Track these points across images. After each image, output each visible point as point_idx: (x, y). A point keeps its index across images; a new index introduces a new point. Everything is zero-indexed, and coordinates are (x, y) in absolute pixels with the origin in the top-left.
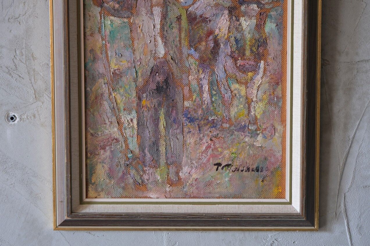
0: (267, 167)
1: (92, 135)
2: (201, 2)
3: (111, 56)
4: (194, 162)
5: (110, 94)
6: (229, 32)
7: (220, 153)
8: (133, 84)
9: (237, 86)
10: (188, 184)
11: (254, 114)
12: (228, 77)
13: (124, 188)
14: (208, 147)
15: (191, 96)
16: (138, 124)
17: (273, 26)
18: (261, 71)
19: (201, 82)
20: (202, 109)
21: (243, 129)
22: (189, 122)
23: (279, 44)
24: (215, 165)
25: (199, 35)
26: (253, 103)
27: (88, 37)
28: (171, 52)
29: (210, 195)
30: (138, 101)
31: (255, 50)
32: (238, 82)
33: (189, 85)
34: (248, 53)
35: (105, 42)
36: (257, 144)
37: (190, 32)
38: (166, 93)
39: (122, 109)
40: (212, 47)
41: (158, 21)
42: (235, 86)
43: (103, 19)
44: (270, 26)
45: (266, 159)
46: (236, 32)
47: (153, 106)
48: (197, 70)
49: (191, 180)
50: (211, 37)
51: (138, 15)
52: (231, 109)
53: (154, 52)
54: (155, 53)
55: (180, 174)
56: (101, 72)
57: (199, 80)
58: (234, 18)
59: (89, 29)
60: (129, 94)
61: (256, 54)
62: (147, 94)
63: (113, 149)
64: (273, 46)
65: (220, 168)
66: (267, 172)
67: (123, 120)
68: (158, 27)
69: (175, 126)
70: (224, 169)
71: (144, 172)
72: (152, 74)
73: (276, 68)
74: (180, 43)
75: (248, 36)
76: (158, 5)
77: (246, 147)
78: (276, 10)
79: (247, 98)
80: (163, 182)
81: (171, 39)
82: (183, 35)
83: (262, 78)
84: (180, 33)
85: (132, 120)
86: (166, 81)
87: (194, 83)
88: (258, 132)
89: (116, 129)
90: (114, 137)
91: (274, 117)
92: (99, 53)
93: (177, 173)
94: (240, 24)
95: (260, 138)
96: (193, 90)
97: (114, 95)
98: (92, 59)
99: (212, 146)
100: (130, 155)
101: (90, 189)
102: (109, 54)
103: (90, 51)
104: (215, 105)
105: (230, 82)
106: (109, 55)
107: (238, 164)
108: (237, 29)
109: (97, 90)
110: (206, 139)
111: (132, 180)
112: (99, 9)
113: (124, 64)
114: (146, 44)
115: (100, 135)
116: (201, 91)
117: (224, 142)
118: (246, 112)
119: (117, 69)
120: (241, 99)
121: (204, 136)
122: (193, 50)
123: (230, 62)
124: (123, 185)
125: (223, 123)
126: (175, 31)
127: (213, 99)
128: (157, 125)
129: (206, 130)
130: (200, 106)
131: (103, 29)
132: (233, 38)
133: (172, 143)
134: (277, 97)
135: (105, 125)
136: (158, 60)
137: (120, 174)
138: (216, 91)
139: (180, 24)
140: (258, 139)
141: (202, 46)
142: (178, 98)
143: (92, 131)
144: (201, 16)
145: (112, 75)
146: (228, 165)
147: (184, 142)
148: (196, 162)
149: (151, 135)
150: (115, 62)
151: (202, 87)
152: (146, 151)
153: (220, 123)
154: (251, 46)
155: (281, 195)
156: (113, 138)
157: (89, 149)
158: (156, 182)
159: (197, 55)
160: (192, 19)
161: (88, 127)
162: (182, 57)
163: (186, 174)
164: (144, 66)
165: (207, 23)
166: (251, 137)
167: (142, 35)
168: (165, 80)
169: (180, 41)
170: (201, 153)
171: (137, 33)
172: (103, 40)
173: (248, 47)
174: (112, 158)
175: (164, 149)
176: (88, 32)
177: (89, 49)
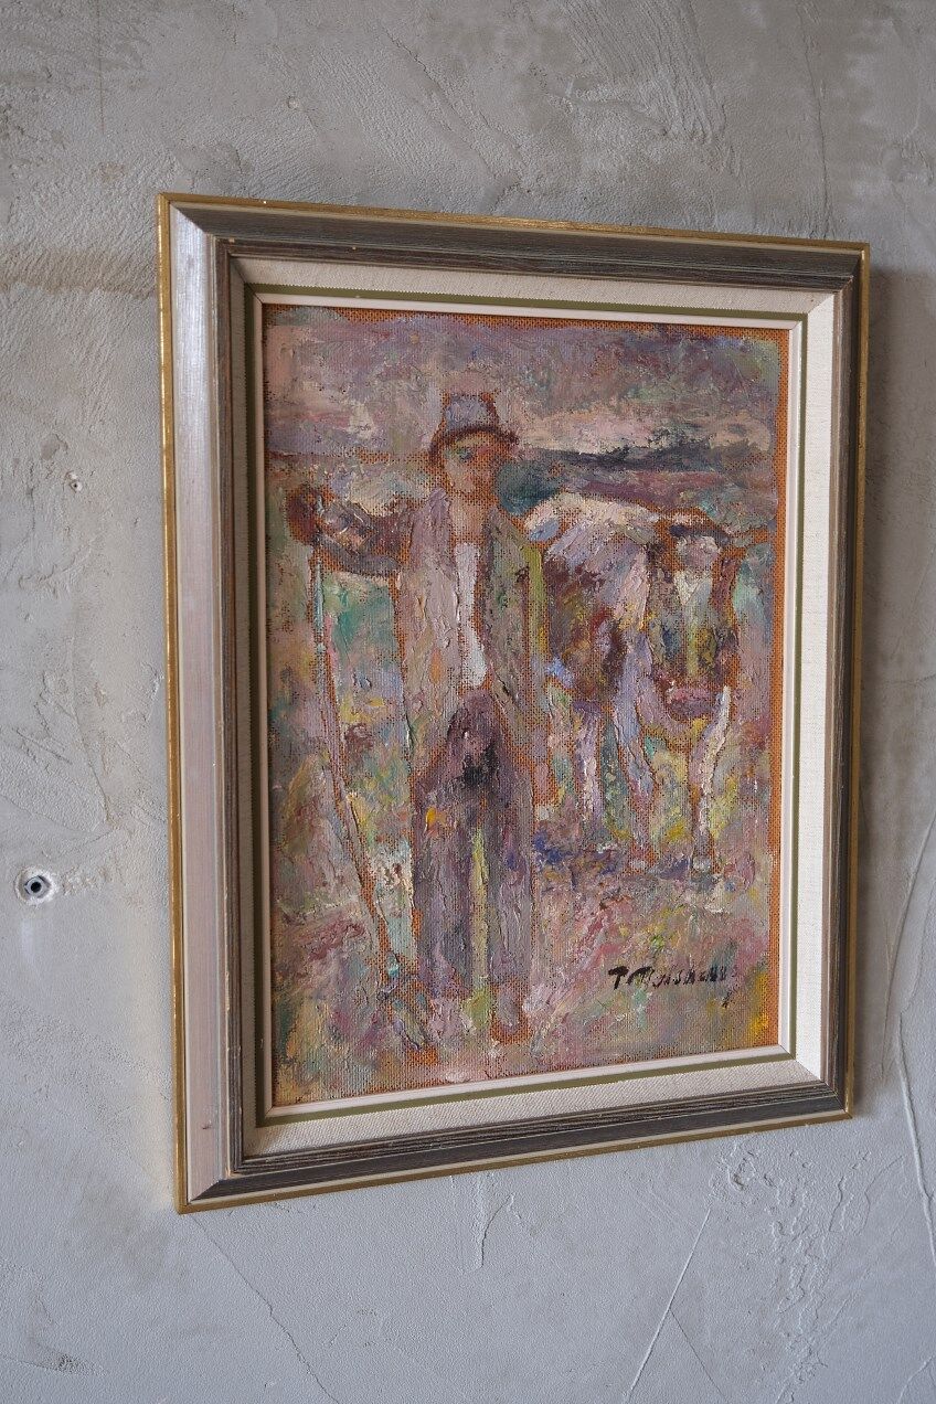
0: (736, 967)
1: (288, 919)
2: (580, 530)
3: (340, 688)
4: (560, 970)
5: (339, 797)
6: (648, 611)
7: (623, 939)
8: (402, 763)
9: (666, 756)
10: (544, 1032)
11: (707, 829)
12: (644, 732)
13: (376, 1065)
14: (596, 926)
15: (553, 792)
16: (415, 879)
17: (753, 593)
18: (724, 712)
19: (578, 751)
20: (582, 824)
21: (678, 870)
22: (549, 862)
23: (765, 641)
24: (611, 972)
25: (573, 621)
26: (703, 802)
27: (276, 635)
28: (503, 671)
29: (599, 1057)
30: (416, 813)
31: (709, 660)
32: (669, 746)
33: (548, 759)
34: (692, 667)
35: (323, 647)
36: (714, 909)
37: (549, 614)
38: (488, 784)
39: (371, 837)
40: (607, 652)
41: (468, 578)
42: (661, 757)
43: (318, 579)
44: (744, 595)
45: (733, 945)
46: (664, 612)
47: (455, 826)
48: (567, 719)
49: (552, 1021)
50: (604, 627)
51: (415, 565)
52: (652, 820)
53: (457, 672)
54: (461, 676)
55: (525, 1007)
56: (312, 735)
57: (573, 746)
58: (660, 574)
59: (278, 611)
60: (390, 794)
61: (711, 669)
62: (440, 793)
63: (345, 956)
64: (750, 647)
65: (624, 980)
66: (734, 979)
67: (373, 870)
68: (470, 600)
69: (512, 877)
70: (635, 981)
71: (429, 1009)
72: (454, 736)
73: (758, 704)
74: (526, 647)
75: (694, 623)
76: (468, 538)
77: (686, 919)
78: (760, 553)
79: (689, 788)
80: (481, 1035)
81: (503, 634)
82: (533, 623)
83: (725, 732)
84: (526, 618)
85: (398, 869)
86: (490, 754)
87: (561, 755)
88: (715, 876)
89: (354, 898)
90: (351, 920)
91: (751, 833)
92: (306, 679)
93: (517, 1006)
94: (674, 591)
95: (719, 891)
96: (557, 774)
97: (348, 801)
98: (288, 696)
99: (605, 924)
100: (393, 969)
101: (281, 1078)
102: (336, 678)
103: (283, 673)
104: (613, 812)
105: (649, 746)
106: (336, 685)
107: (666, 965)
108: (667, 603)
109: (301, 788)
110: (590, 908)
111: (399, 1039)
112: (309, 550)
113: (379, 708)
114: (436, 650)
115: (310, 919)
116: (579, 777)
117: (635, 909)
118: (687, 826)
119: (359, 725)
120: (676, 793)
121: (584, 899)
122: (557, 662)
123: (649, 692)
124: (372, 1054)
125: (632, 858)
126: (514, 611)
127: (608, 797)
128: (464, 878)
129: (592, 882)
130: (575, 816)
131: (320, 610)
132: (658, 628)
133: (504, 924)
134: (761, 782)
135: (323, 889)
136: (469, 695)
137: (366, 1026)
138: (614, 775)
139: (526, 593)
140: (714, 895)
141: (581, 654)
142: (520, 800)
143: (287, 910)
144: (579, 570)
145: (344, 742)
146: (643, 971)
147: (536, 916)
148: (565, 971)
149: (450, 906)
150: (353, 704)
151: (581, 764)
152: (437, 952)
153: (625, 859)
154: (702, 649)
155: (768, 1037)
156: (345, 925)
157: (278, 960)
158: (462, 1038)
159: (568, 678)
160: (557, 576)
161: (275, 896)
162: (529, 684)
163: (541, 1005)
164: (431, 713)
165: (594, 587)
166: (699, 890)
167: (425, 625)
168: (486, 750)
169: (526, 639)
170: (576, 945)
171: (413, 620)
172: (318, 641)
173: (692, 652)
174: (343, 982)
175: (484, 941)
176: (277, 620)
177: (280, 670)
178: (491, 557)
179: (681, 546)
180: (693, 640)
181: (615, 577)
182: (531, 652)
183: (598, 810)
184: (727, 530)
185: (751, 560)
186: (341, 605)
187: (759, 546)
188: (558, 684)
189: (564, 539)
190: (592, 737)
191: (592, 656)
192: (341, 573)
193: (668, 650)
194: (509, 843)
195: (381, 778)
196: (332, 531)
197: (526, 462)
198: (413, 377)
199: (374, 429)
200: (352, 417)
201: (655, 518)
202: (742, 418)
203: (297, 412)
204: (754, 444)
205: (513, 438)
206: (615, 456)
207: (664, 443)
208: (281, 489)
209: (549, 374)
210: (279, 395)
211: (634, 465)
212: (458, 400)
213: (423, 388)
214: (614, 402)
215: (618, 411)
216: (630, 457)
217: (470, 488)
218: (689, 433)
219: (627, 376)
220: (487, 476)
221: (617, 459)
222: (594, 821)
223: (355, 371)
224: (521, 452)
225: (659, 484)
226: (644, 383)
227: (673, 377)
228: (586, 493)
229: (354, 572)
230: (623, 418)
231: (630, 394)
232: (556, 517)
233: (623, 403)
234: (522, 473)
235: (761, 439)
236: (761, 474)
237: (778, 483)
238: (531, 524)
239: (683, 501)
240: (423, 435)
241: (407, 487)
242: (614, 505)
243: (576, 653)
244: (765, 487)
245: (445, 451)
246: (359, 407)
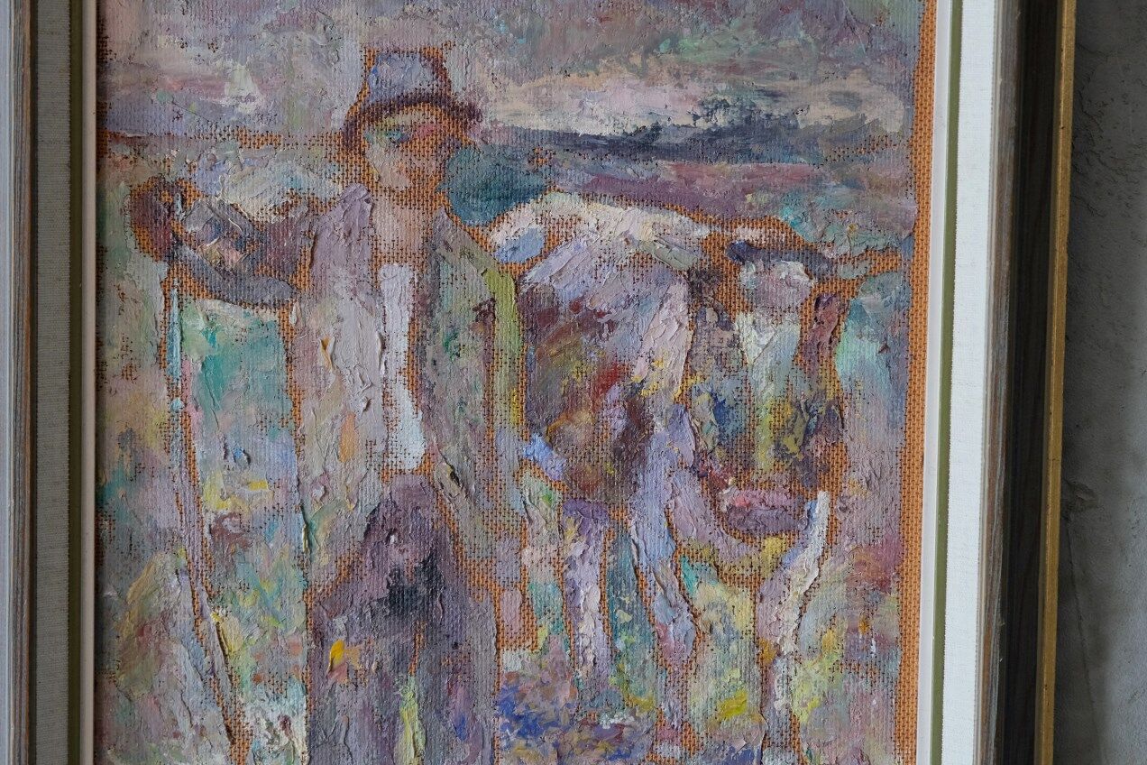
2: (578, 247)
3: (205, 462)
5: (199, 615)
6: (690, 371)
8: (294, 575)
9: (717, 591)
12: (681, 555)
15: (529, 631)
17: (871, 350)
19: (570, 574)
20: (575, 683)
23: (892, 424)
25: (566, 382)
26: (780, 664)
27: (112, 383)
28: (452, 450)
30: (313, 646)
31: (793, 448)
32: (720, 574)
33: (522, 582)
34: (764, 458)
38: (426, 613)
39: (247, 675)
40: (620, 430)
41: (399, 320)
42: (708, 593)
43: (175, 309)
46: (719, 374)
48: (555, 526)
50: (615, 392)
51: (318, 295)
52: (694, 686)
53: (380, 448)
54: (386, 453)
56: (162, 525)
57: (562, 565)
58: (711, 316)
59: (116, 351)
60: (275, 616)
61: (796, 462)
67: (248, 720)
68: (400, 344)
72: (373, 539)
73: (877, 521)
74: (489, 414)
75: (767, 392)
76: (400, 256)
79: (756, 642)
81: (452, 397)
82: (500, 382)
83: (820, 561)
84: (490, 374)
85: (286, 723)
86: (429, 567)
87: (543, 579)
89: (220, 759)
92: (155, 445)
94: (735, 342)
98: (129, 470)
102: (199, 448)
103: (122, 437)
104: (627, 668)
105: (690, 575)
108: (721, 360)
109: (145, 597)
112: (162, 268)
113: (259, 494)
118: (751, 698)
119: (231, 515)
120: (733, 647)
122: (539, 441)
123: (690, 495)
125: (657, 739)
126: (470, 362)
127: (620, 645)
130: (565, 670)
132: (706, 397)
135: (174, 741)
136: (399, 482)
138: (630, 612)
139: (489, 337)
141: (579, 428)
142: (478, 638)
144: (576, 306)
145: (209, 538)
150: (222, 486)
151: (575, 592)
153: (647, 740)
154: (779, 432)
159: (555, 464)
161: (106, 745)
162: (493, 471)
164: (339, 504)
165: (601, 332)
168: (425, 562)
171: (315, 370)
173: (764, 436)
176: (115, 363)
177: (117, 432)
178: (436, 285)
179: (747, 275)
180: (766, 418)
181: (635, 317)
182: (497, 424)
183: (603, 663)
184: (826, 252)
185: (869, 299)
186: (207, 345)
187: (881, 279)
188: (539, 472)
189: (552, 260)
190: (595, 555)
191: (596, 436)
192: (209, 302)
193: (722, 431)
194: (458, 700)
195: (262, 592)
196: (196, 243)
197: (493, 147)
198: (320, 27)
199: (261, 101)
200: (227, 85)
201: (703, 232)
202: (854, 83)
203: (149, 78)
204: (876, 121)
205: (472, 113)
206: (637, 139)
207: (721, 119)
208: (122, 184)
209: (531, 19)
210: (122, 55)
211: (670, 152)
212: (388, 57)
213: (333, 42)
214: (637, 60)
215: (642, 73)
216: (662, 140)
217: (404, 183)
218: (763, 106)
219: (659, 20)
220: (432, 166)
221: (643, 144)
222: (597, 681)
223: (233, 19)
224: (485, 133)
225: (708, 181)
226: (687, 31)
227: (736, 22)
228: (588, 195)
229: (228, 301)
230: (652, 83)
231: (663, 47)
232: (540, 228)
233: (651, 61)
234: (486, 164)
235: (889, 114)
236: (889, 167)
237: (917, 182)
238: (499, 237)
239: (751, 207)
240: (332, 109)
241: (307, 181)
242: (634, 211)
243: (570, 428)
244: (894, 189)
245: (366, 131)
246: (239, 71)
